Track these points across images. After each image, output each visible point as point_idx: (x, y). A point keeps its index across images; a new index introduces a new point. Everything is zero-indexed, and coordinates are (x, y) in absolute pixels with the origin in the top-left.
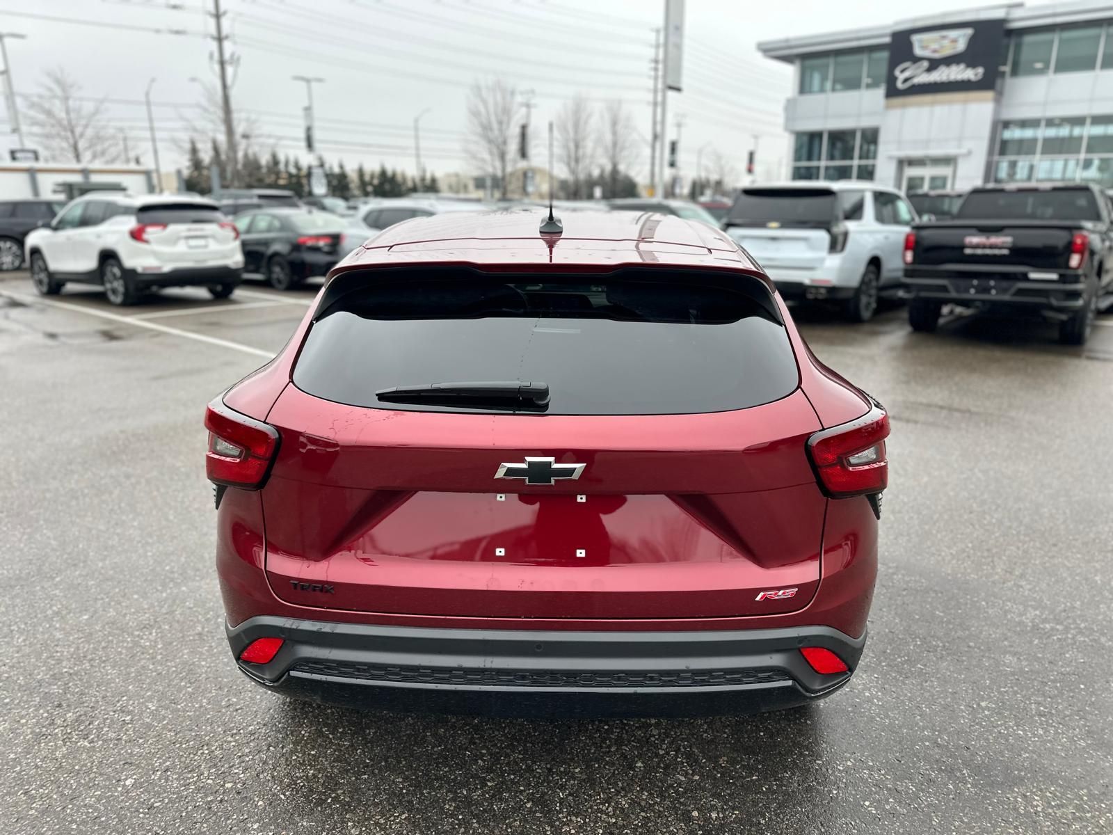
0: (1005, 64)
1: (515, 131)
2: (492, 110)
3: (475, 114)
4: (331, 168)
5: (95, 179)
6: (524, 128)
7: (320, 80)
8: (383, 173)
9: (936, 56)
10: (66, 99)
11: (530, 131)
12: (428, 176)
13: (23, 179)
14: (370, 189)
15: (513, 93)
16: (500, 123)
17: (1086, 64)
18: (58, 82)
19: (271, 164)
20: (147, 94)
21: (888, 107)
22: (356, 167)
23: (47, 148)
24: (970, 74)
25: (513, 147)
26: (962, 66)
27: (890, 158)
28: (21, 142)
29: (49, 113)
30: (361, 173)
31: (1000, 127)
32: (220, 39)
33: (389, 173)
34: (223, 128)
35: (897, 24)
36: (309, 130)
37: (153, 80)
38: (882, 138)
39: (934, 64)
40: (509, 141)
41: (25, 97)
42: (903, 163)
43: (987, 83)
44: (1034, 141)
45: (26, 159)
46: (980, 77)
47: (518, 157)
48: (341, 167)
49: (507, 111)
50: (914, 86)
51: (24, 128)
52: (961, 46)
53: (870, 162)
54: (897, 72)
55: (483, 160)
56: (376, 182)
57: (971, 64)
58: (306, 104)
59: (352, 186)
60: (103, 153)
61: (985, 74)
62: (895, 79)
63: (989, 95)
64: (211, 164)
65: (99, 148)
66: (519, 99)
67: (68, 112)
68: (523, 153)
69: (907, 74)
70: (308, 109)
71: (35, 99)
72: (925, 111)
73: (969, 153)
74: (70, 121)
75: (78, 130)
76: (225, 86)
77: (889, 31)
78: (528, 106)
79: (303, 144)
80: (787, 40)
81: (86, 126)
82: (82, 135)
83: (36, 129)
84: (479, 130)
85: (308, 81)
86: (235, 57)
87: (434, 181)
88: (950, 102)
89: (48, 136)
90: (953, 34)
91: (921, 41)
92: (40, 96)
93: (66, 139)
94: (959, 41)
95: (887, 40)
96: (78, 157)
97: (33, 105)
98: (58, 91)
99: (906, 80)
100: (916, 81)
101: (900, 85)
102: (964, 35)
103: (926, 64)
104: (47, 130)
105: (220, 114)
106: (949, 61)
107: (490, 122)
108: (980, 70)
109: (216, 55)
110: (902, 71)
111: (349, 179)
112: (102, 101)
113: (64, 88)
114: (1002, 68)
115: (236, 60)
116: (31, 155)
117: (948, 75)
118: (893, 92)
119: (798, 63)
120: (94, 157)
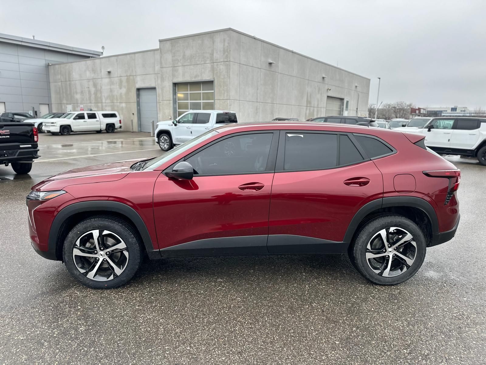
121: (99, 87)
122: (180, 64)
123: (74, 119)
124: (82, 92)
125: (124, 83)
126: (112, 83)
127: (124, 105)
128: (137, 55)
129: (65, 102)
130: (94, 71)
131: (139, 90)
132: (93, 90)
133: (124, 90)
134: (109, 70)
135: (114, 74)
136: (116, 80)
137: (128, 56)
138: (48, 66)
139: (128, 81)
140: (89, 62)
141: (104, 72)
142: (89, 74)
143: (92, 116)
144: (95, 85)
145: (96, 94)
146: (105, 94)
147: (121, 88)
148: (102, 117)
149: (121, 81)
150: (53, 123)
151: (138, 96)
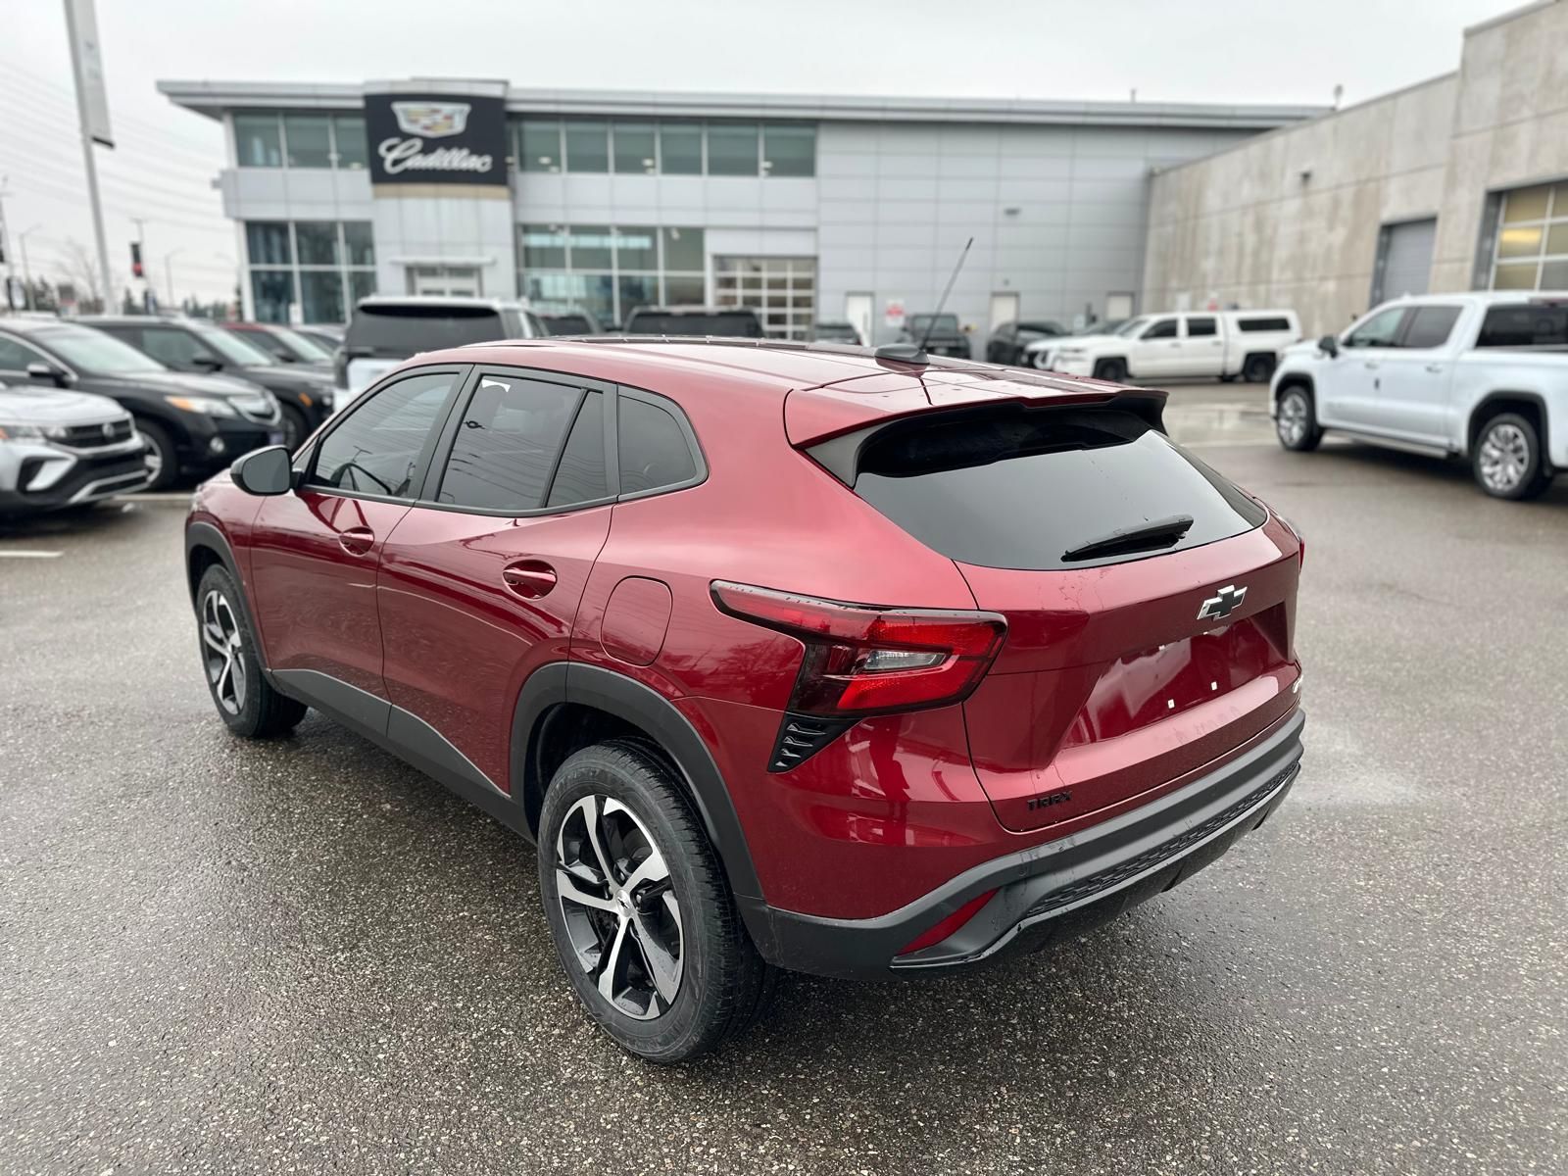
0: (511, 155)
9: (430, 134)
17: (597, 164)
21: (377, 196)
24: (479, 163)
26: (465, 152)
27: (395, 264)
31: (520, 231)
35: (368, 84)
38: (379, 236)
39: (430, 146)
42: (413, 271)
43: (497, 177)
44: (560, 251)
46: (487, 168)
50: (406, 171)
52: (459, 126)
53: (368, 268)
54: (382, 149)
57: (476, 151)
61: (494, 163)
62: (382, 160)
63: (503, 191)
69: (395, 154)
72: (429, 205)
73: (494, 263)
77: (361, 92)
80: (205, 84)
88: (459, 197)
90: (447, 108)
91: (406, 112)
94: (455, 120)
95: (359, 104)
99: (396, 162)
100: (410, 164)
101: (388, 166)
102: (461, 112)
103: (418, 144)
106: (449, 142)
108: (488, 159)
110: (390, 149)
114: (509, 160)
117: (450, 162)
118: (379, 176)
119: (228, 119)
121: (1268, 231)
122: (1526, 112)
123: (1145, 337)
124: (1221, 252)
125: (1346, 211)
126: (1308, 213)
127: (1331, 286)
128: (1402, 100)
129: (1174, 283)
130: (1264, 177)
131: (1389, 229)
132: (1250, 240)
133: (1339, 235)
134: (1305, 168)
135: (1321, 181)
136: (1322, 200)
137: (1373, 110)
138: (1150, 177)
139: (1358, 202)
140: (1255, 148)
141: (1291, 178)
142: (1248, 192)
143: (1202, 328)
144: (1259, 226)
145: (1256, 253)
146: (1282, 253)
147: (1331, 228)
148: (1234, 330)
149: (1336, 203)
150: (1077, 351)
151: (1384, 250)
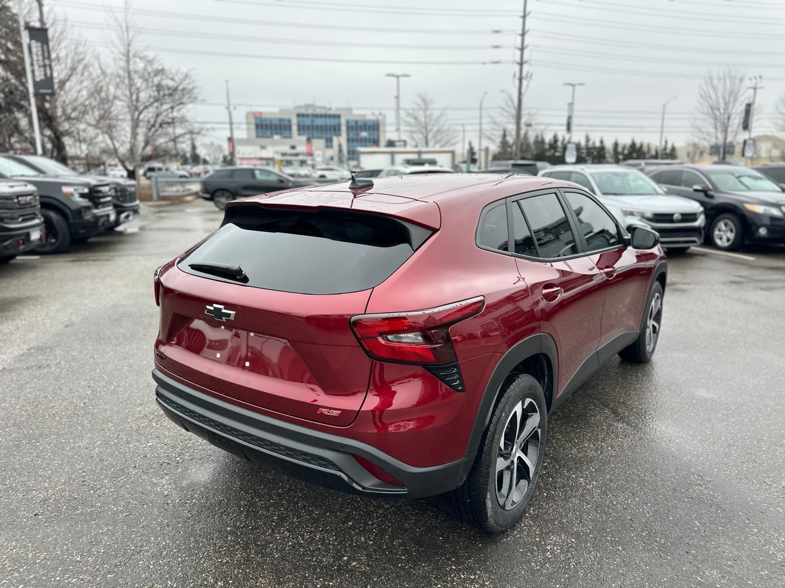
1: (740, 108)
2: (720, 94)
3: (705, 97)
4: (594, 143)
5: (424, 157)
6: (749, 107)
7: (582, 84)
8: (633, 145)
10: (426, 109)
11: (755, 107)
12: (669, 146)
13: (387, 157)
14: (621, 157)
15: (742, 80)
16: (727, 104)
18: (424, 100)
19: (552, 142)
20: (481, 103)
22: (612, 141)
23: (413, 139)
25: (736, 121)
28: (399, 136)
29: (416, 118)
30: (616, 145)
32: (521, 64)
33: (638, 145)
34: (513, 121)
36: (570, 118)
37: (486, 93)
40: (733, 117)
41: (406, 110)
45: (400, 146)
47: (741, 129)
48: (602, 142)
49: (734, 95)
51: (402, 128)
55: (708, 133)
56: (626, 152)
58: (570, 101)
59: (607, 155)
60: (439, 141)
64: (514, 144)
65: (439, 137)
66: (747, 83)
67: (426, 117)
68: (746, 126)
70: (571, 105)
71: (410, 111)
74: (426, 122)
75: (429, 128)
76: (520, 94)
78: (755, 89)
79: (565, 128)
81: (433, 125)
82: (431, 130)
83: (408, 128)
84: (707, 110)
85: (573, 85)
86: (529, 75)
87: (673, 149)
89: (412, 132)
92: (413, 109)
93: (422, 133)
96: (427, 143)
97: (409, 115)
98: (423, 106)
104: (413, 129)
105: (514, 112)
107: (718, 103)
109: (518, 75)
111: (606, 151)
112: (444, 109)
113: (425, 102)
115: (530, 76)
116: (402, 143)
120: (436, 143)
